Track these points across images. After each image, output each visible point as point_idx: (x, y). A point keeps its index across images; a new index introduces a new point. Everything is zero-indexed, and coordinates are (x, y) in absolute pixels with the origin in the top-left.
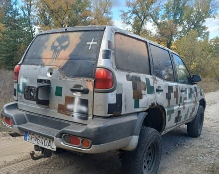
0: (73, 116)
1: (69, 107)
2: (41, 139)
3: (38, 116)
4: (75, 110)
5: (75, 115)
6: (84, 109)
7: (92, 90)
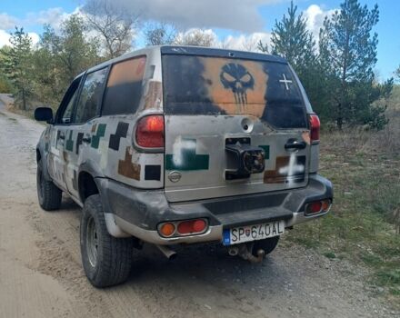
0: (287, 182)
1: (282, 171)
2: (257, 230)
3: (235, 198)
4: (290, 173)
5: (290, 179)
6: (301, 168)
7: (309, 143)
